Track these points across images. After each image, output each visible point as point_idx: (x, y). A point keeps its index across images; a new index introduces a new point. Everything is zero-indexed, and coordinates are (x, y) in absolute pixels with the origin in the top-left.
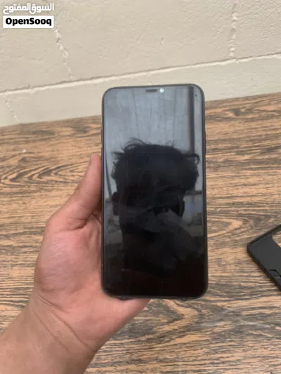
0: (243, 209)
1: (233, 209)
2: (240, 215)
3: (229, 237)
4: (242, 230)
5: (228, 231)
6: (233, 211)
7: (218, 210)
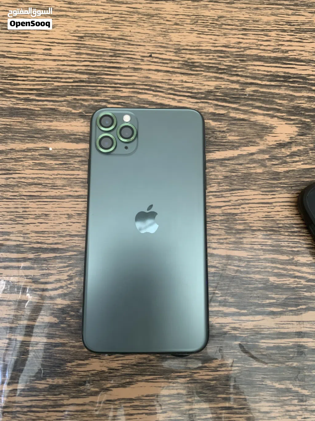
0: (305, 94)
1: (282, 91)
2: (297, 111)
3: (262, 163)
4: (294, 149)
5: (262, 147)
6: (283, 97)
7: (249, 90)
